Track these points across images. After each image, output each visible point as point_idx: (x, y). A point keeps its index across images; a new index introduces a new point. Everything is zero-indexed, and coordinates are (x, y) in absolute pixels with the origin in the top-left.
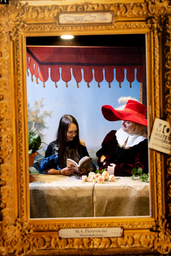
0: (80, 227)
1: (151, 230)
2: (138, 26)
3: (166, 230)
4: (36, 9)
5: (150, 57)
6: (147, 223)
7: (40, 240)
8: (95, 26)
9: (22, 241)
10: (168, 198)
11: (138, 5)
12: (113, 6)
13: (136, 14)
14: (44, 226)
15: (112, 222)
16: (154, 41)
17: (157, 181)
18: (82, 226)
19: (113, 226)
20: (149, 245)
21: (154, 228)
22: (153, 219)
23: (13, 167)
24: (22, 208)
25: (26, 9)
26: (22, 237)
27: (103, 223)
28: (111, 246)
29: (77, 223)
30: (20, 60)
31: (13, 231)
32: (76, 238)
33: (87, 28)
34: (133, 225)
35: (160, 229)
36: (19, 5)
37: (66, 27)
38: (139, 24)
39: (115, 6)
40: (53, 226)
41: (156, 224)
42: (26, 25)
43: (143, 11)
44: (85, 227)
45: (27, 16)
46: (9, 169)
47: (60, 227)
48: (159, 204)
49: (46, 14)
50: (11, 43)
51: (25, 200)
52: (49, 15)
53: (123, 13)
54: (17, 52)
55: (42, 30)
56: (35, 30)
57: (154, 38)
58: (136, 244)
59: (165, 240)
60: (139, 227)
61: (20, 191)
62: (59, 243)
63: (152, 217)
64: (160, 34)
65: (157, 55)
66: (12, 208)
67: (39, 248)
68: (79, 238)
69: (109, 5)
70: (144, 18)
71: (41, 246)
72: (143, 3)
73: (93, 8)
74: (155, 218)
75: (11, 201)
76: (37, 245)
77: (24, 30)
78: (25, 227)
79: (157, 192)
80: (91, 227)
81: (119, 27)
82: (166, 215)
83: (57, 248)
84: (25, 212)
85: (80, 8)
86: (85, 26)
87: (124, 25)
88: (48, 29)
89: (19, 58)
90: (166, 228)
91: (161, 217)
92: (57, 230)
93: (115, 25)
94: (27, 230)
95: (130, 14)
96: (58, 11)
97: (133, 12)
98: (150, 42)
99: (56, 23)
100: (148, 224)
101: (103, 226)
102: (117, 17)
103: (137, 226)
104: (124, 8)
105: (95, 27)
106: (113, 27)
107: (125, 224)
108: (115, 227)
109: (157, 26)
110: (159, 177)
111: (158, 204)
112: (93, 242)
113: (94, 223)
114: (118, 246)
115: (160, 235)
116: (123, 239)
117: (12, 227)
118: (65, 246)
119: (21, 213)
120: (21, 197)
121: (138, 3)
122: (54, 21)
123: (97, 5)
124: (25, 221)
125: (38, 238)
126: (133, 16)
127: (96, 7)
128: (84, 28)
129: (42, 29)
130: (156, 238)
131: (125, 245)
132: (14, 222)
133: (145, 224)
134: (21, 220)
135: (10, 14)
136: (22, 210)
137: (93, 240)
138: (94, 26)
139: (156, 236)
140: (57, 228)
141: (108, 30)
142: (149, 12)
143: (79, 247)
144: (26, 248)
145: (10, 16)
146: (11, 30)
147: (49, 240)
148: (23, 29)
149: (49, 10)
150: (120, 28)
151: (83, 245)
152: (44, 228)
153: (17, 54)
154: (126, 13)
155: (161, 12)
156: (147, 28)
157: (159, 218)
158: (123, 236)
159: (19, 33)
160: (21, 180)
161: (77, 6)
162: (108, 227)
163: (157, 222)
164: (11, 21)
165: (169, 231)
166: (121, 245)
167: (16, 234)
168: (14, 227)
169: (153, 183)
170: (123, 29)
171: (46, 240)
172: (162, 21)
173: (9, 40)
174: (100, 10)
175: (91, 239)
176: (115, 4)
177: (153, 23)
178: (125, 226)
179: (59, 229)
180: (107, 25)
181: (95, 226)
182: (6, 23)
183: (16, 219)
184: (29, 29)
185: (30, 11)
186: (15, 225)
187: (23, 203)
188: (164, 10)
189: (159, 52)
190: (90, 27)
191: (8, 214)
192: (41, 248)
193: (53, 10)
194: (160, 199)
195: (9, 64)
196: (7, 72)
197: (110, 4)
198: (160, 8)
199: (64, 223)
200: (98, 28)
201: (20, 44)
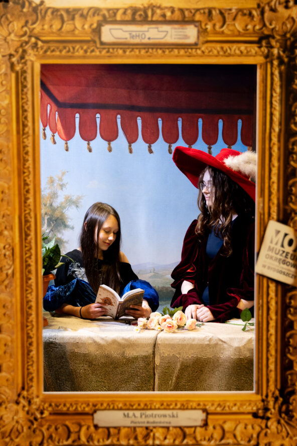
0: (131, 408)
1: (255, 415)
2: (245, 52)
3: (281, 416)
4: (59, 13)
5: (263, 110)
6: (247, 404)
7: (60, 430)
8: (166, 48)
9: (29, 430)
10: (287, 361)
11: (245, 11)
12: (201, 13)
13: (241, 30)
14: (68, 405)
15: (188, 401)
16: (272, 79)
17: (268, 330)
18: (134, 407)
19: (190, 407)
20: (249, 441)
21: (261, 413)
22: (259, 397)
23: (14, 300)
24: (29, 374)
25: (41, 13)
26: (29, 424)
27: (172, 401)
28: (185, 442)
29: (126, 401)
30: (28, 108)
31: (13, 413)
32: (124, 427)
33: (151, 53)
34: (224, 407)
35: (271, 414)
36: (27, 4)
37: (113, 49)
38: (246, 48)
39: (204, 13)
40: (84, 406)
41: (264, 405)
42: (40, 44)
43: (253, 23)
44: (139, 408)
45: (43, 25)
46: (7, 304)
47: (97, 408)
48: (271, 371)
49: (78, 23)
50: (13, 75)
51: (35, 359)
52: (83, 26)
53: (217, 27)
54: (24, 93)
55: (70, 54)
56: (58, 53)
57: (272, 74)
58: (228, 438)
59: (278, 433)
60: (235, 409)
61: (26, 344)
62: (94, 435)
63: (257, 393)
64: (283, 68)
65: (276, 106)
66: (12, 374)
67: (58, 442)
68: (128, 427)
69: (193, 11)
70: (256, 37)
71: (63, 440)
72: (254, 9)
73: (164, 16)
74: (262, 395)
75: (10, 361)
76: (55, 438)
77: (37, 53)
78: (34, 407)
79: (268, 351)
80: (151, 409)
81: (209, 52)
82: (282, 391)
83: (91, 443)
84: (35, 380)
85: (141, 15)
86: (148, 49)
87: (219, 49)
88: (81, 52)
89: (27, 104)
90: (280, 412)
91: (273, 394)
92: (91, 412)
93: (203, 49)
94: (39, 412)
95: (231, 28)
96: (100, 18)
97: (237, 25)
98: (265, 81)
99: (95, 42)
100: (250, 404)
101: (171, 407)
102: (206, 34)
103: (230, 408)
104: (220, 17)
105: (167, 52)
106: (199, 52)
107: (210, 404)
108: (192, 409)
109: (279, 53)
110: (272, 324)
111: (269, 372)
112: (154, 435)
113: (157, 402)
114: (197, 441)
115: (269, 424)
116: (206, 429)
117: (12, 406)
118: (105, 440)
119: (29, 382)
120: (28, 354)
121: (246, 9)
122: (92, 37)
123: (171, 9)
124: (34, 395)
125: (58, 426)
126: (236, 33)
127: (168, 14)
128: (147, 52)
129: (69, 51)
130: (262, 429)
131: (209, 440)
132: (15, 398)
133: (245, 404)
134: (28, 394)
135: (10, 22)
136: (30, 377)
137: (154, 430)
138: (164, 50)
139: (263, 426)
140: (91, 409)
141: (189, 56)
142: (264, 25)
143: (129, 443)
144: (36, 442)
145: (11, 25)
146: (13, 52)
147: (77, 430)
148: (35, 50)
149: (82, 15)
150: (211, 53)
151: (136, 438)
152: (68, 408)
153: (24, 97)
154: (222, 26)
155: (287, 28)
156: (261, 56)
157: (270, 395)
158: (205, 425)
159: (27, 57)
160: (29, 324)
161: (135, 10)
162: (180, 409)
163: (266, 403)
164: (12, 35)
165: (286, 417)
166: (201, 440)
167: (20, 418)
168: (15, 407)
169: (260, 335)
170: (216, 56)
171: (72, 430)
172: (289, 43)
173: (9, 71)
174: (176, 19)
175: (151, 428)
176: (203, 9)
177: (272, 47)
178: (209, 408)
179: (95, 411)
180: (188, 49)
181: (157, 406)
182: (4, 38)
183: (19, 392)
184: (46, 52)
185: (48, 16)
186: (17, 403)
187: (32, 365)
188: (292, 24)
189: (281, 100)
190: (157, 51)
191: (5, 383)
192: (62, 442)
193: (90, 17)
194: (272, 362)
195: (8, 114)
196: (5, 129)
197: (194, 9)
198: (284, 20)
199: (102, 401)
200: (172, 53)
201: (29, 79)
